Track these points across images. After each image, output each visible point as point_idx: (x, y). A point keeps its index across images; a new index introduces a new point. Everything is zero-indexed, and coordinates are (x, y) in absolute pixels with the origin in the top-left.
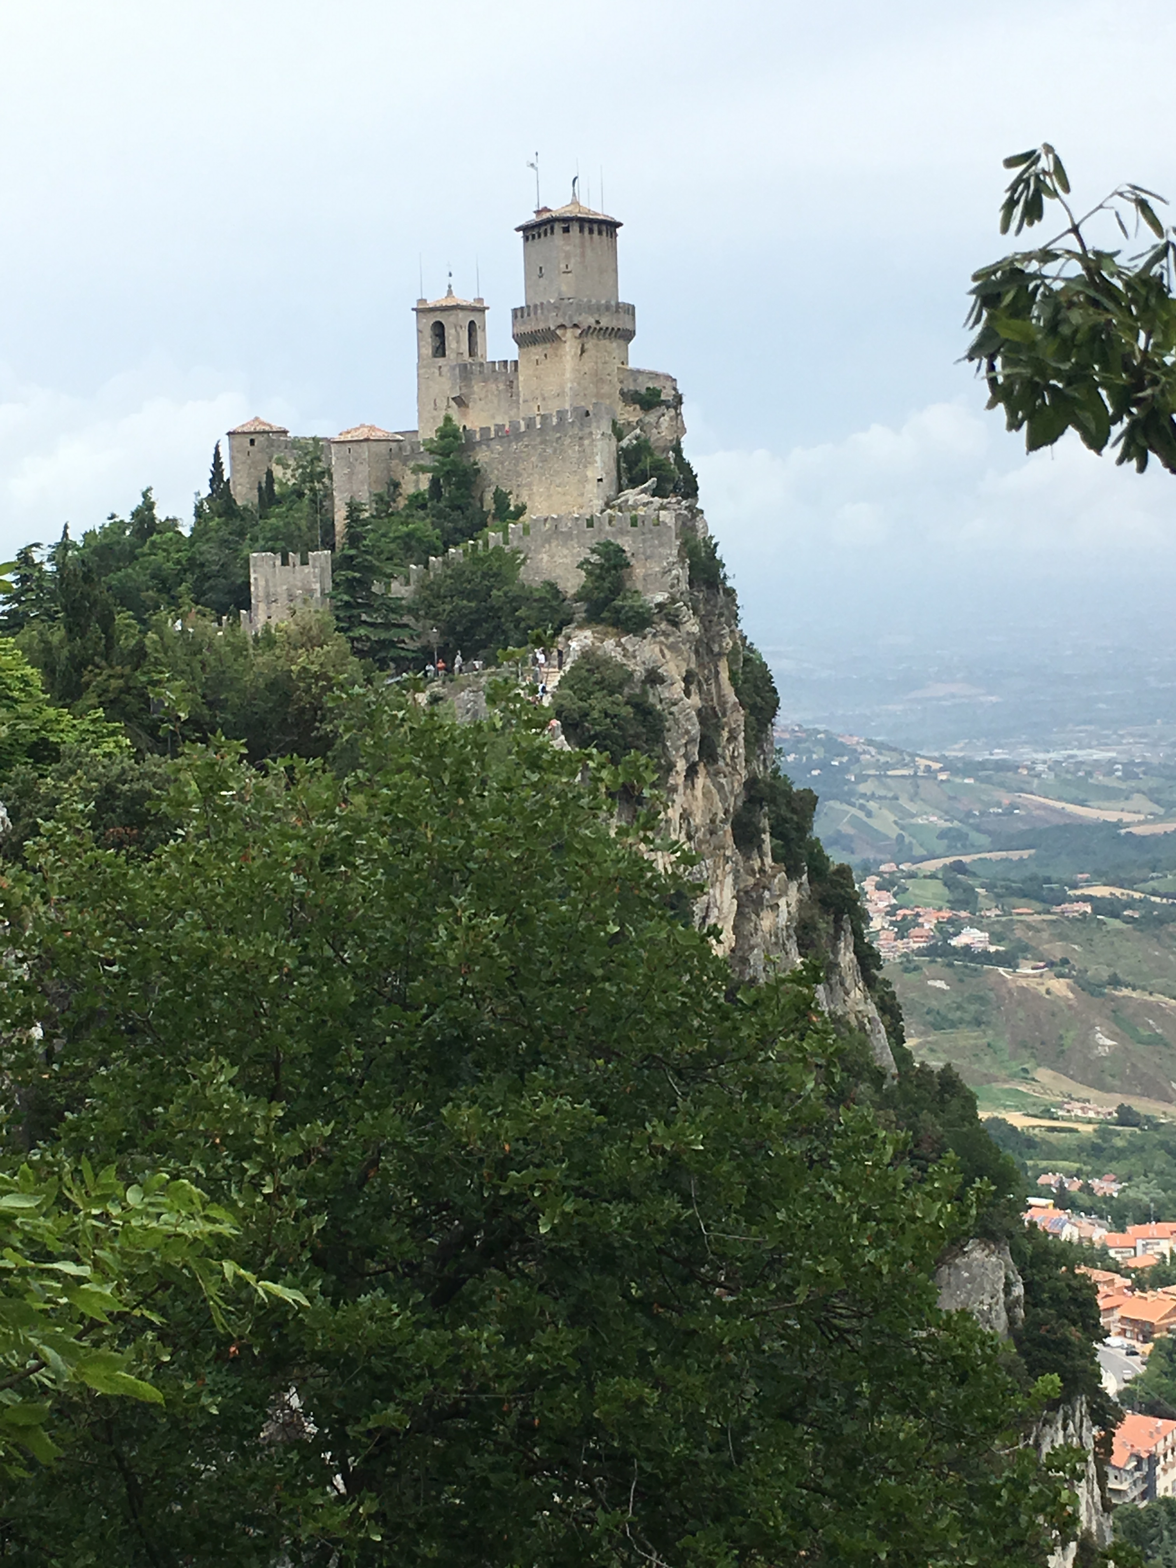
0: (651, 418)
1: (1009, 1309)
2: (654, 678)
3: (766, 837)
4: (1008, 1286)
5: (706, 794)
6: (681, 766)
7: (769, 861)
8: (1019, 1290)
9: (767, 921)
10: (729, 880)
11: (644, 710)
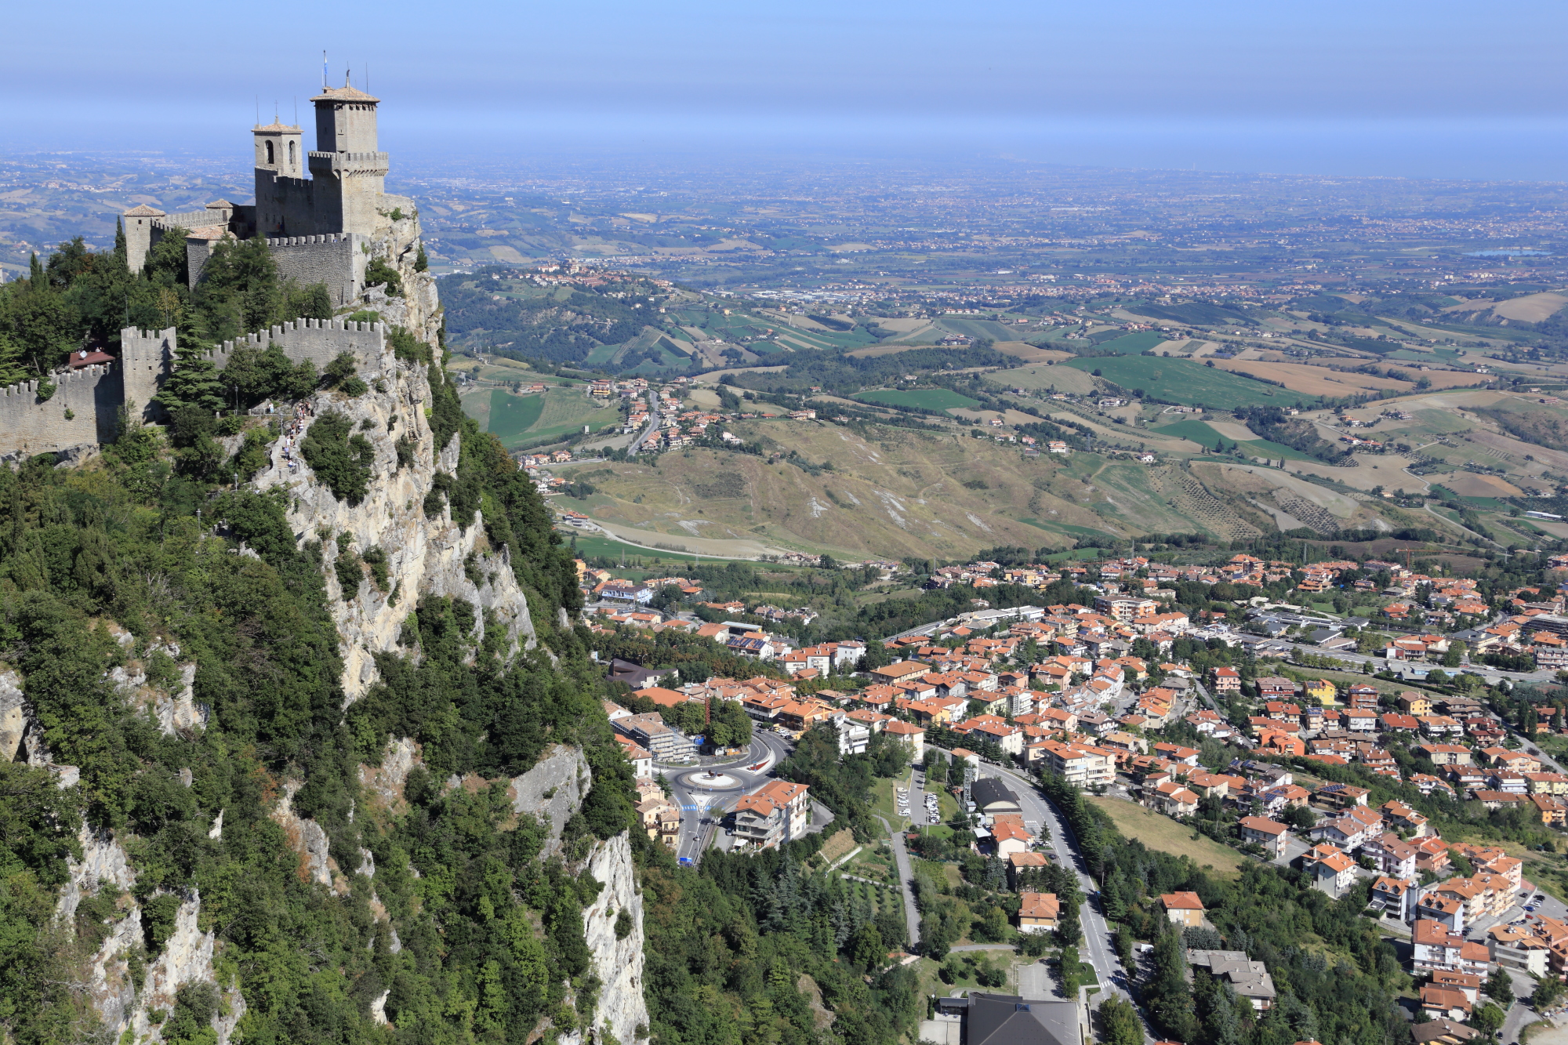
0: (397, 225)
1: (580, 784)
2: (367, 425)
3: (447, 508)
4: (580, 771)
5: (407, 486)
6: (384, 475)
7: (448, 520)
8: (587, 773)
9: (446, 556)
10: (421, 535)
11: (360, 445)
